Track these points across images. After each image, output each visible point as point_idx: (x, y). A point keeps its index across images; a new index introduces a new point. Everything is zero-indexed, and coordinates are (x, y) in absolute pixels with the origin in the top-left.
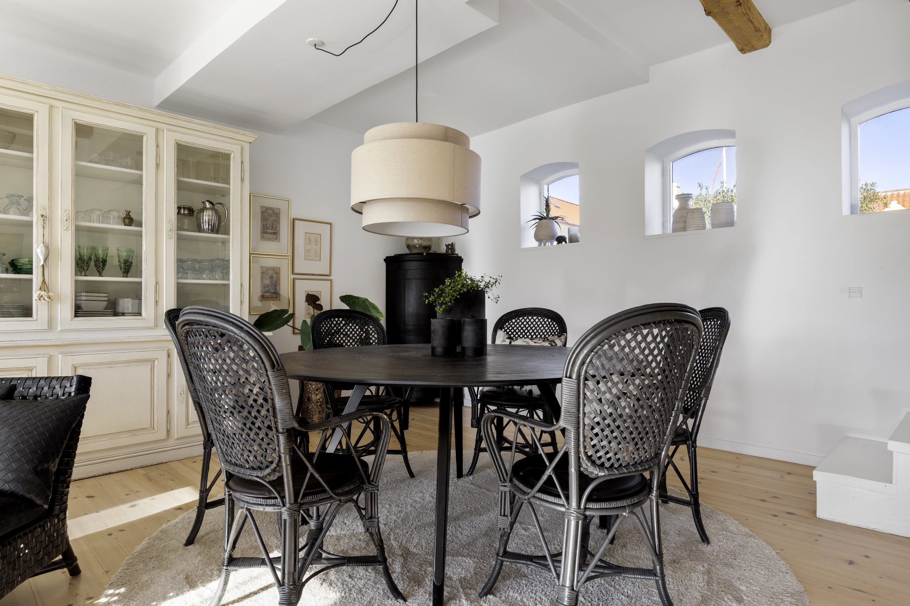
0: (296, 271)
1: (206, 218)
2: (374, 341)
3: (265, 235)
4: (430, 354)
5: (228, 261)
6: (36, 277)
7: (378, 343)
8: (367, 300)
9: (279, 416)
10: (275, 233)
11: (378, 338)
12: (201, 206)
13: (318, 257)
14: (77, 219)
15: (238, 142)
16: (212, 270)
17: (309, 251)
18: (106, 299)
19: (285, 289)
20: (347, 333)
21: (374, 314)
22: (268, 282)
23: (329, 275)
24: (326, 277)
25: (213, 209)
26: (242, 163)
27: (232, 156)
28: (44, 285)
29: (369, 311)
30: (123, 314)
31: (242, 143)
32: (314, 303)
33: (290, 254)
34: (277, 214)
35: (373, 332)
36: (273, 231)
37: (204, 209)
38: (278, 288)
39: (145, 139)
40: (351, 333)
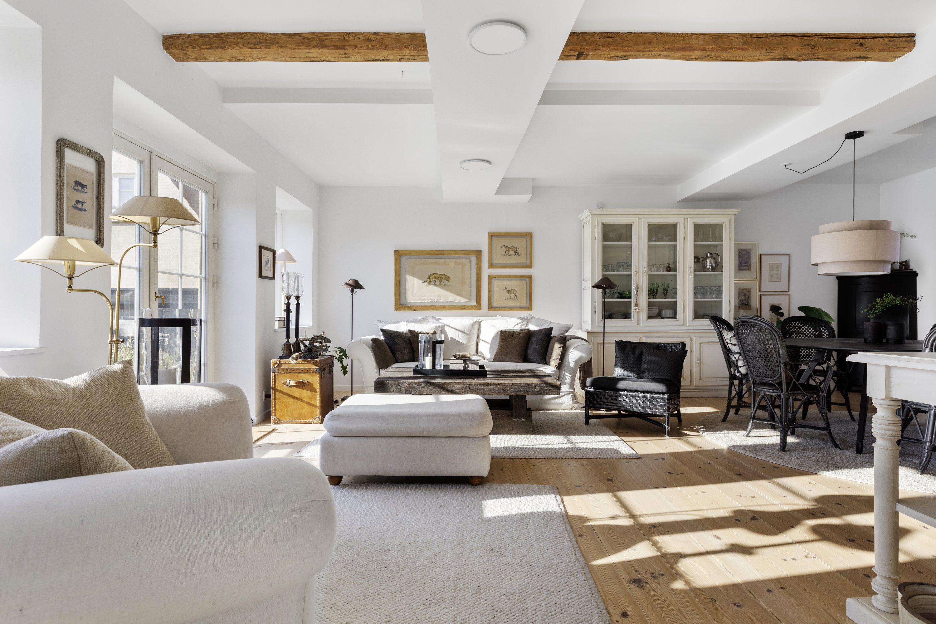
0: (762, 289)
1: (708, 263)
2: (826, 337)
3: (741, 268)
4: (864, 341)
5: (721, 287)
6: (633, 300)
7: (829, 337)
8: (820, 309)
9: (781, 357)
10: (747, 266)
11: (829, 335)
12: (705, 256)
13: (779, 279)
14: (649, 272)
15: (728, 216)
16: (711, 292)
17: (772, 275)
18: (657, 310)
19: (754, 302)
20: (803, 332)
21: (826, 319)
22: (742, 298)
23: (788, 291)
24: (786, 293)
25: (712, 257)
26: (730, 228)
27: (724, 225)
28: (636, 305)
29: (822, 317)
30: (664, 318)
31: (730, 216)
32: (778, 311)
33: (758, 278)
34: (749, 253)
35: (825, 330)
36: (746, 264)
37: (707, 257)
38: (749, 302)
39: (678, 225)
40: (807, 332)
